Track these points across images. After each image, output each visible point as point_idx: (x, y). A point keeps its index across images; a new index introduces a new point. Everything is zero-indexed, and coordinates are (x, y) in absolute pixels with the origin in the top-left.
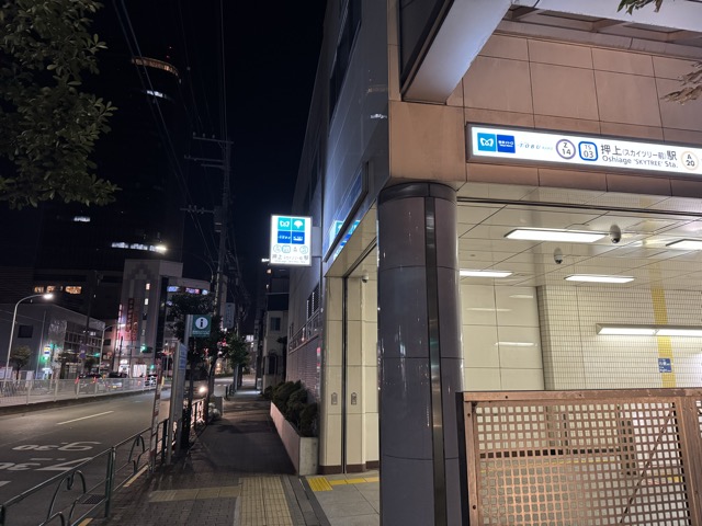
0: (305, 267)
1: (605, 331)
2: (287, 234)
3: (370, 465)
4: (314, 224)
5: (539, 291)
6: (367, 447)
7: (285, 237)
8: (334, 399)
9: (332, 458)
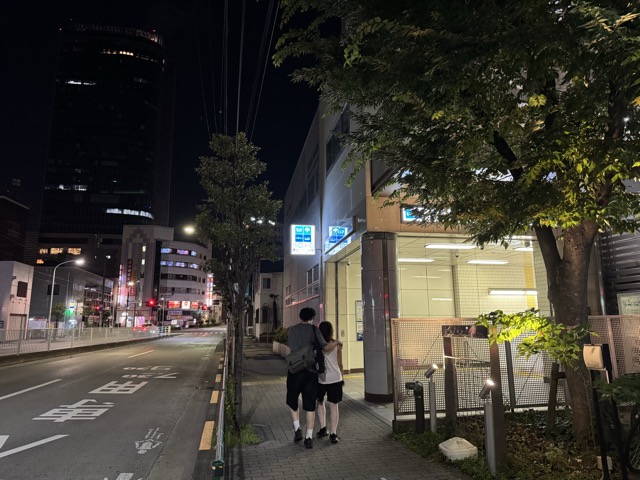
0: (312, 256)
1: (493, 292)
2: (301, 236)
4: (316, 230)
5: (453, 268)
7: (300, 238)
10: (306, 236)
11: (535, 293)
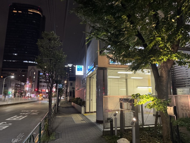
0: (82, 75)
1: (138, 87)
2: (79, 69)
3: (94, 112)
4: (84, 67)
5: (126, 79)
6: (94, 109)
7: (79, 70)
8: (88, 100)
9: (88, 111)
10: (81, 69)
11: (151, 88)
